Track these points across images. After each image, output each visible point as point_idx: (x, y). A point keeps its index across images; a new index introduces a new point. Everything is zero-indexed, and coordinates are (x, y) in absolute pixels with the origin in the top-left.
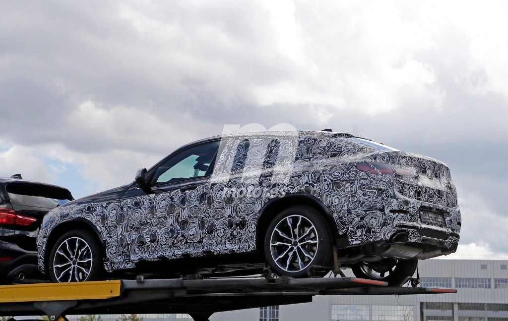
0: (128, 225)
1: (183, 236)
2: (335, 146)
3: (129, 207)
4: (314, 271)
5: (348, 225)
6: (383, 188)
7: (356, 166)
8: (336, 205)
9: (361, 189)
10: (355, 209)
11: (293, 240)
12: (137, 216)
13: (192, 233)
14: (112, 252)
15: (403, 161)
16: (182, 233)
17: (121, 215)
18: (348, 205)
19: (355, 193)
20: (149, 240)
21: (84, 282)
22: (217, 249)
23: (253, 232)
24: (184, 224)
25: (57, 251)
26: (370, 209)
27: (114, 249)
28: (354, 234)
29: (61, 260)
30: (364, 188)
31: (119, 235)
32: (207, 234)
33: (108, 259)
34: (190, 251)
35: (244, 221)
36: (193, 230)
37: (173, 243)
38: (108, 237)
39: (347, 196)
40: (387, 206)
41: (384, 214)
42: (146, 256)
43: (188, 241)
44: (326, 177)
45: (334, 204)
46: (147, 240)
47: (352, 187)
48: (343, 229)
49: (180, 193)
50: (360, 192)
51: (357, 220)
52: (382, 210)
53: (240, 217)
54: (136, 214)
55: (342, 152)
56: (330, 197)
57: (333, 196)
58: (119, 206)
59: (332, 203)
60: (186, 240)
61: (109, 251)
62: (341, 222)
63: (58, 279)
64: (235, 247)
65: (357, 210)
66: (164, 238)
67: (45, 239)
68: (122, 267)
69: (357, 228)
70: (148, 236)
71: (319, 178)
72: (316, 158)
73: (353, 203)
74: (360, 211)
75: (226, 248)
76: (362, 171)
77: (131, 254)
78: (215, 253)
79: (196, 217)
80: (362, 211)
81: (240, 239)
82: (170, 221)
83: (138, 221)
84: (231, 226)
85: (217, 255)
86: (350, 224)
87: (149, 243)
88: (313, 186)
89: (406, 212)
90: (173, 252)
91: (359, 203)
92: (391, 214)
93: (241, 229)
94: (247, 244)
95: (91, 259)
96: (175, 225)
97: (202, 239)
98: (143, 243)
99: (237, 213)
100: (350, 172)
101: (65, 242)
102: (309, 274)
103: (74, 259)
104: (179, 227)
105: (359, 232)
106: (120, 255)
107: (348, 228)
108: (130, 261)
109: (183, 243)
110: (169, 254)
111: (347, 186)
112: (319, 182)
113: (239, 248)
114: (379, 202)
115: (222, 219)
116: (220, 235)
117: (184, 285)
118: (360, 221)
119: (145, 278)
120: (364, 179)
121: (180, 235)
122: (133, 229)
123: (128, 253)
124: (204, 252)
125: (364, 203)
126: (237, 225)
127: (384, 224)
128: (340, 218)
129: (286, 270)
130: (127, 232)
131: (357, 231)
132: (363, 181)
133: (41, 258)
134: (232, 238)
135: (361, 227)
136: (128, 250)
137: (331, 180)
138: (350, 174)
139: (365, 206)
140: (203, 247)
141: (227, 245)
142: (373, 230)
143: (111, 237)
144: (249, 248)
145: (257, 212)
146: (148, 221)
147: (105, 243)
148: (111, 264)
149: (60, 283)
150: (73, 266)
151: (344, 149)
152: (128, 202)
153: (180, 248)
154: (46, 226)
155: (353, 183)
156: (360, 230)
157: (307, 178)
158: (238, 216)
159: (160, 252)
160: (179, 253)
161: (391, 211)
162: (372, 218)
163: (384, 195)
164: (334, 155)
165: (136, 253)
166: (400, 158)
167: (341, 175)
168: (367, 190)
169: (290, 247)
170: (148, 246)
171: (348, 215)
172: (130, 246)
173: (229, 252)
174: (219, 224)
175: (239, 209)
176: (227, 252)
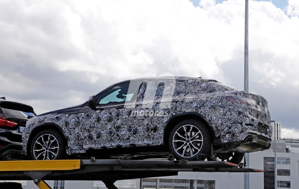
0: (82, 128)
1: (118, 135)
2: (211, 87)
3: (83, 118)
4: (201, 157)
5: (221, 131)
6: (241, 111)
7: (226, 98)
8: (214, 120)
9: (229, 112)
10: (226, 122)
11: (187, 139)
12: (88, 123)
13: (123, 134)
14: (72, 143)
15: (250, 96)
16: (117, 133)
17: (78, 122)
18: (221, 120)
19: (226, 113)
20: (96, 137)
21: (53, 160)
22: (139, 143)
23: (162, 134)
24: (118, 128)
25: (36, 142)
26: (235, 123)
28: (224, 137)
29: (38, 147)
30: (231, 111)
31: (76, 133)
32: (132, 134)
33: (69, 147)
34: (122, 144)
35: (156, 127)
36: (124, 132)
37: (111, 139)
38: (69, 134)
39: (221, 115)
40: (244, 121)
41: (242, 126)
42: (93, 146)
43: (121, 138)
44: (208, 104)
45: (213, 119)
46: (95, 136)
47: (224, 110)
48: (218, 134)
49: (116, 110)
50: (228, 113)
51: (227, 129)
52: (241, 124)
53: (154, 125)
54: (88, 122)
55: (215, 90)
56: (211, 115)
57: (213, 115)
58: (76, 117)
59: (212, 119)
60: (119, 138)
61: (69, 143)
62: (217, 130)
63: (36, 158)
64: (151, 143)
65: (227, 123)
66: (105, 136)
67: (28, 135)
68: (77, 152)
69: (227, 133)
70: (95, 135)
71: (203, 104)
72: (200, 93)
73: (224, 119)
74: (228, 124)
75: (144, 143)
76: (230, 101)
77: (83, 144)
78: (137, 146)
79: (126, 125)
80: (230, 123)
81: (153, 138)
82: (109, 126)
83: (89, 125)
84: (148, 130)
85: (138, 147)
86: (222, 131)
87: (96, 139)
88: (200, 109)
89: (252, 125)
90: (110, 144)
91: (228, 119)
92: (246, 126)
93: (154, 132)
94: (158, 141)
95: (58, 147)
96: (112, 129)
97: (130, 137)
98: (92, 138)
99: (152, 123)
100: (222, 101)
101: (41, 137)
102: (198, 158)
103: (47, 147)
104: (115, 130)
105: (227, 136)
106: (76, 145)
107: (221, 133)
108: (83, 149)
109: (117, 139)
110: (108, 145)
111: (220, 109)
112: (204, 106)
113: (153, 143)
114: (239, 119)
115: (142, 126)
116: (141, 135)
117: (121, 163)
118: (228, 130)
119: (96, 159)
120: (230, 106)
121: (116, 134)
122: (86, 130)
123: (82, 144)
124: (131, 145)
125: (231, 119)
126: (152, 129)
127: (242, 132)
128: (217, 127)
129: (183, 156)
130: (82, 132)
131: (226, 135)
132: (230, 107)
133: (25, 146)
134: (148, 137)
135: (229, 133)
136: (82, 142)
137: (211, 105)
138: (223, 103)
139: (232, 121)
140: (130, 142)
141: (145, 141)
142: (236, 135)
143: (71, 135)
144: (159, 143)
145: (165, 122)
146: (96, 126)
147: (67, 138)
148: (71, 150)
149: (37, 161)
150: (46, 151)
151: (216, 88)
152: (82, 115)
153: (115, 142)
154: (29, 127)
155: (224, 107)
156: (228, 135)
157: (196, 104)
158: (152, 125)
159: (102, 144)
160: (114, 145)
161: (246, 124)
162: (236, 128)
163: (241, 115)
164: (210, 92)
165: (87, 144)
166: (249, 95)
167: (217, 103)
168: (232, 112)
169: (185, 143)
170: (95, 140)
171: (221, 126)
172: (83, 140)
173: (146, 145)
174: (140, 129)
175: (153, 120)
176: (145, 145)
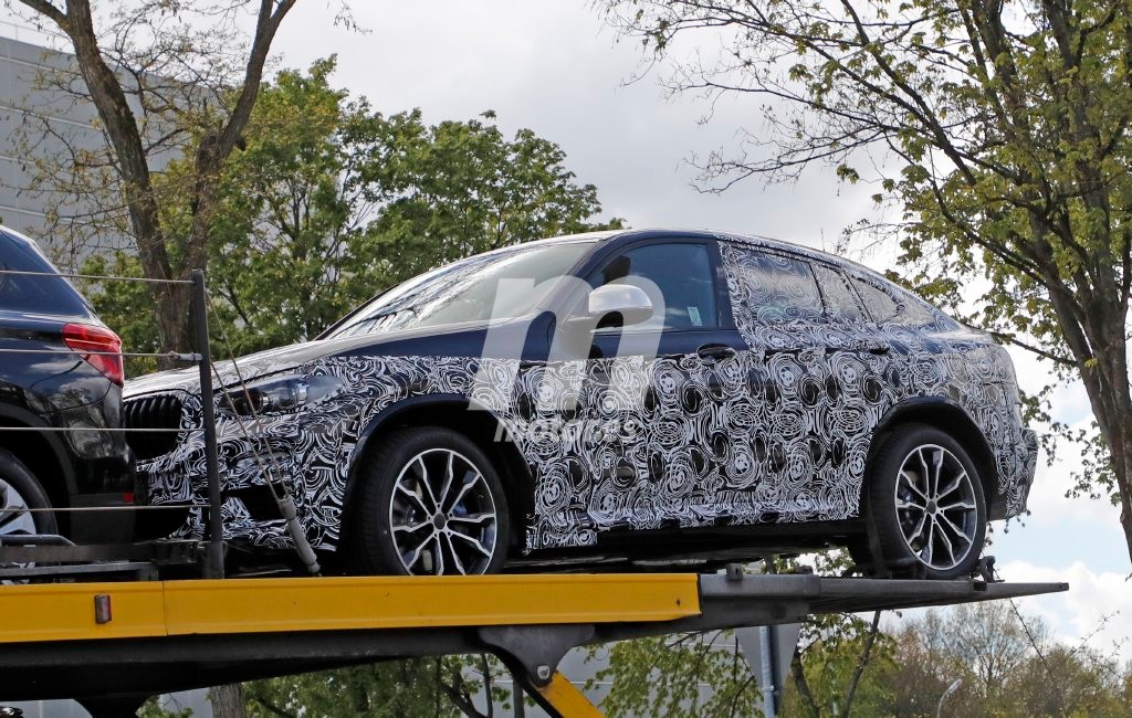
1: (721, 472)
5: (1011, 475)
8: (996, 433)
10: (1018, 443)
11: (928, 500)
12: (612, 409)
13: (740, 466)
14: (549, 499)
16: (718, 463)
19: (1012, 410)
20: (647, 475)
23: (858, 475)
24: (720, 441)
25: (398, 485)
27: (554, 492)
28: (1014, 496)
31: (565, 454)
32: (771, 472)
33: (537, 517)
34: (729, 509)
35: (840, 448)
36: (741, 459)
37: (697, 488)
39: (1006, 415)
42: (629, 515)
43: (732, 485)
44: (971, 369)
45: (994, 429)
46: (642, 472)
48: (1005, 484)
51: (1021, 467)
53: (832, 438)
54: (610, 404)
56: (987, 413)
57: (991, 413)
59: (991, 428)
60: (726, 482)
61: (543, 496)
62: (1003, 468)
63: (408, 568)
64: (824, 507)
65: (1020, 446)
66: (681, 473)
67: (350, 447)
68: (563, 541)
69: (1019, 484)
70: (643, 465)
73: (1013, 431)
77: (593, 507)
79: (745, 428)
81: (828, 488)
82: (689, 431)
83: (616, 422)
84: (817, 458)
86: (1013, 473)
87: (646, 484)
91: (1020, 432)
93: (834, 466)
94: (841, 502)
95: (494, 515)
96: (701, 442)
97: (758, 482)
98: (630, 480)
99: (826, 428)
100: (997, 365)
104: (709, 449)
105: (1019, 491)
106: (563, 509)
107: (1010, 482)
109: (717, 489)
110: (683, 513)
111: (1001, 394)
112: (965, 378)
113: (829, 510)
115: (797, 439)
116: (797, 475)
118: (1023, 471)
121: (717, 469)
122: (603, 443)
123: (585, 506)
124: (764, 514)
126: (826, 456)
128: (1002, 460)
129: (930, 564)
130: (588, 449)
134: (814, 486)
135: (1023, 481)
136: (589, 498)
137: (980, 377)
138: (999, 369)
141: (801, 502)
143: (548, 458)
144: (845, 510)
145: (870, 430)
146: (641, 424)
147: (534, 473)
148: (543, 533)
150: (439, 532)
156: (1021, 488)
157: (945, 368)
158: (828, 436)
169: (925, 515)
170: (639, 491)
171: (1011, 455)
172: (596, 487)
173: (808, 518)
174: (792, 450)
175: (832, 418)
176: (804, 518)
